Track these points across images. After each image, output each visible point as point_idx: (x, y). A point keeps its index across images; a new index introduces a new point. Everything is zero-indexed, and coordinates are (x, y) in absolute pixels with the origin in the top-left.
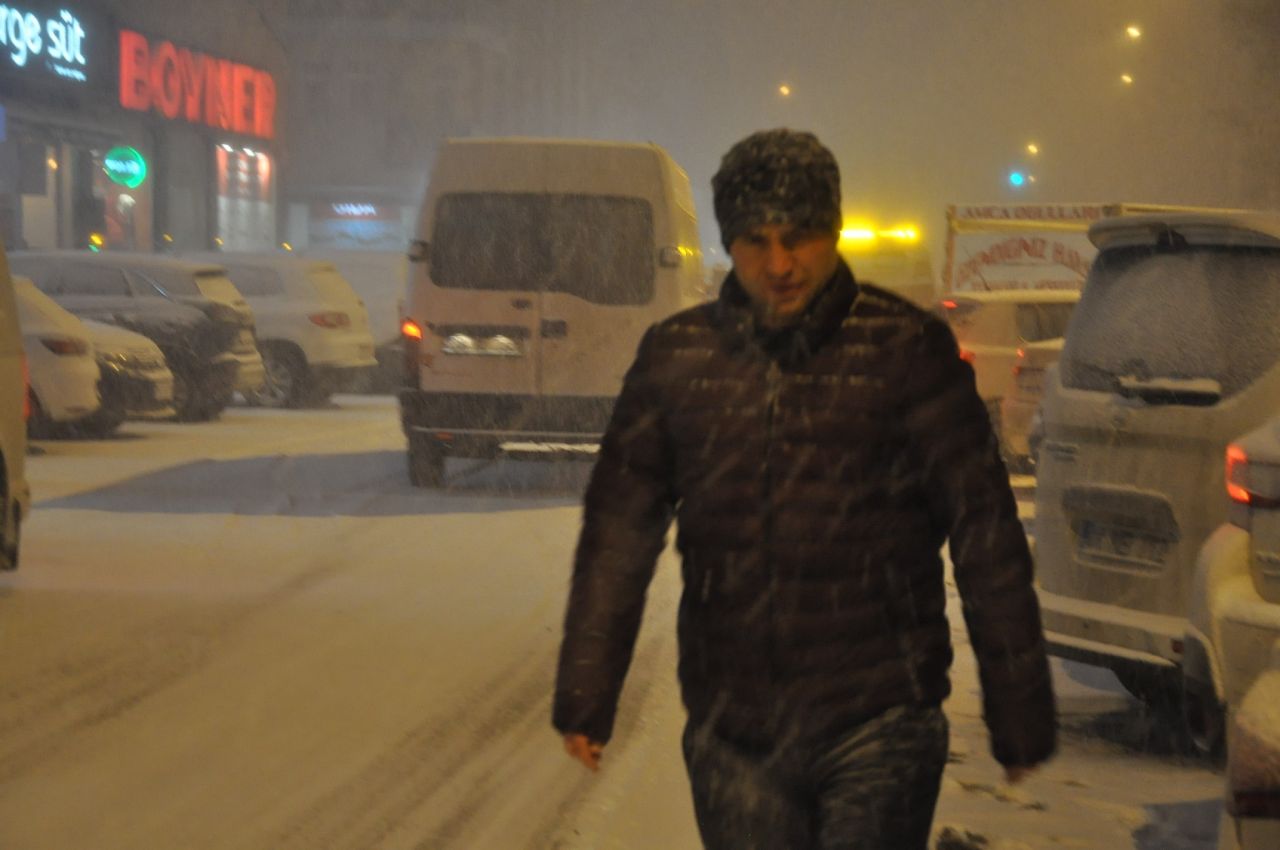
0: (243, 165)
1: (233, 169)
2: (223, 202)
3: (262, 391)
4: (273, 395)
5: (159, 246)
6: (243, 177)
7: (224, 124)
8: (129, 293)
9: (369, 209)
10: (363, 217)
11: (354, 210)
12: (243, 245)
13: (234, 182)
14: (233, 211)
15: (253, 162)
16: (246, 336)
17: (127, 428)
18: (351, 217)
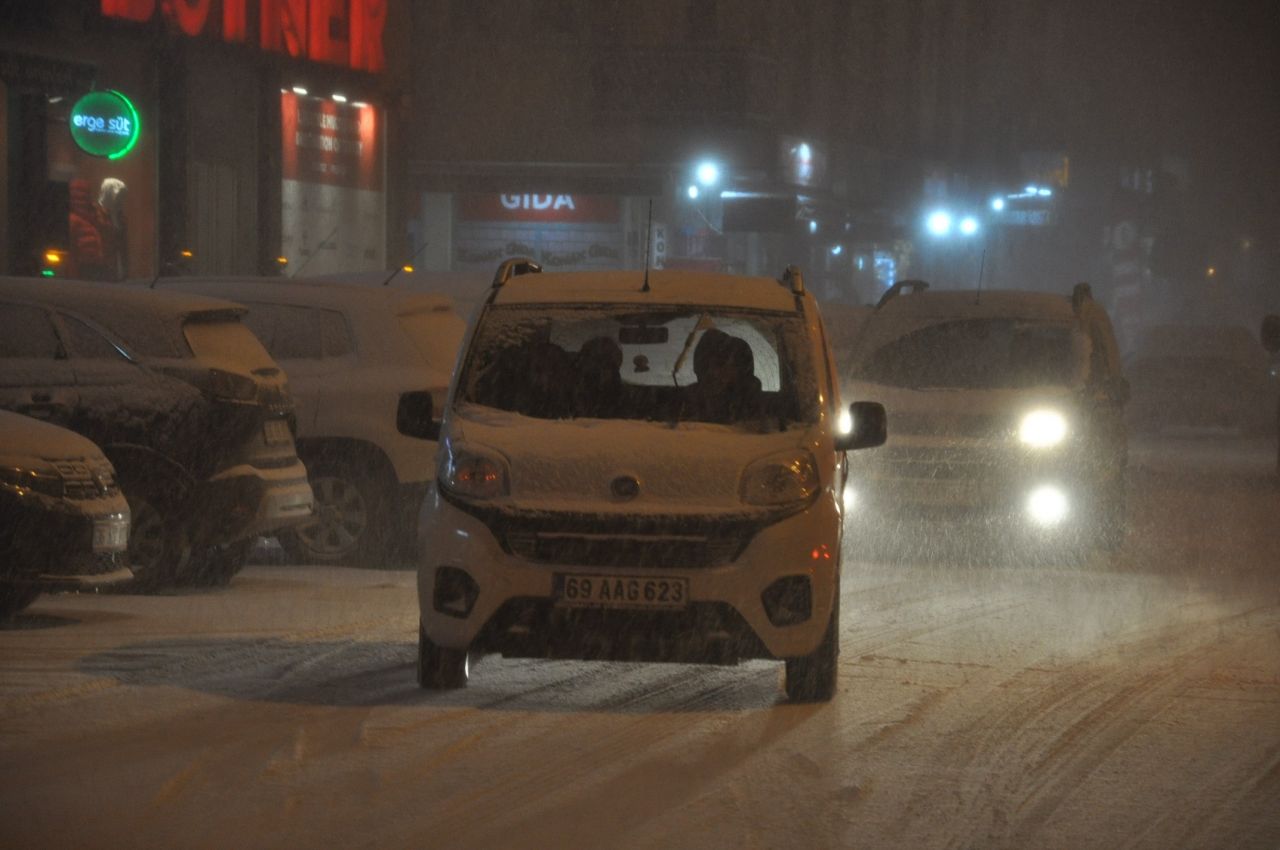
0: (329, 122)
1: (311, 129)
2: (291, 189)
3: (312, 532)
4: (333, 540)
5: (169, 266)
6: (328, 143)
7: (293, 48)
8: (60, 356)
9: (562, 201)
10: (550, 215)
11: (539, 203)
12: (327, 264)
13: (310, 152)
14: (308, 204)
15: (348, 116)
16: (278, 432)
17: (43, 604)
18: (532, 215)
